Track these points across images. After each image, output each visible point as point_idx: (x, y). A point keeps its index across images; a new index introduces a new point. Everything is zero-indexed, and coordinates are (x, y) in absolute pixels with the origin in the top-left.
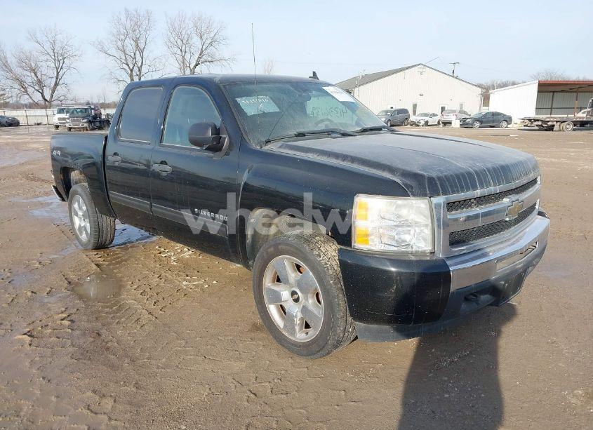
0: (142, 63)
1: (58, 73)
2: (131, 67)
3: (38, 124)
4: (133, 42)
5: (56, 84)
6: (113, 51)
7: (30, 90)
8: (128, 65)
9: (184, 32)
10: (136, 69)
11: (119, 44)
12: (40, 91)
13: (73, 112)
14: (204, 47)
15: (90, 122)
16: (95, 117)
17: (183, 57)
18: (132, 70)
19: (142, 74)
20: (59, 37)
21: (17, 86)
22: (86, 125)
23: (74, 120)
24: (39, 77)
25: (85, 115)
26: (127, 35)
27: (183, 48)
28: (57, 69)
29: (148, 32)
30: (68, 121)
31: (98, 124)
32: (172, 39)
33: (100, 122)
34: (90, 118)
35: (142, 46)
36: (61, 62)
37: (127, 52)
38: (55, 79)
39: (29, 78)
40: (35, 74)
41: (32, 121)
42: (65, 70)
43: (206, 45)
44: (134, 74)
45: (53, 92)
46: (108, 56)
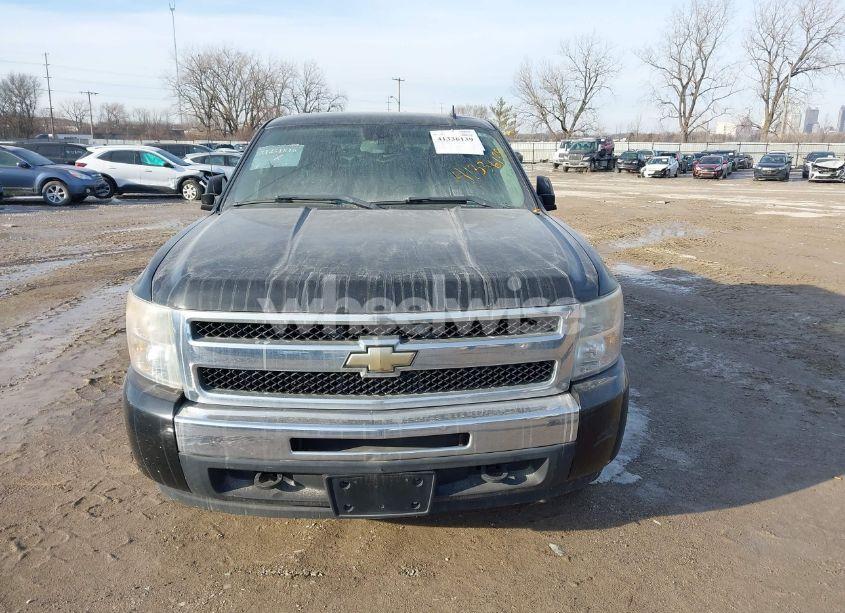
0: (703, 76)
1: (586, 96)
2: (684, 83)
3: (544, 161)
4: (694, 46)
5: (582, 109)
6: (664, 62)
7: (550, 118)
8: (680, 79)
9: (779, 26)
10: (692, 85)
11: (675, 50)
12: (561, 118)
13: (575, 147)
14: (811, 46)
15: (592, 160)
16: (602, 154)
17: (771, 64)
18: (684, 87)
19: (700, 92)
20: (596, 47)
21: (536, 112)
22: (587, 164)
23: (574, 158)
24: (564, 101)
25: (589, 150)
26: (688, 36)
27: (774, 51)
28: (586, 90)
29: (721, 29)
30: (566, 158)
31: (605, 164)
32: (757, 36)
33: (609, 161)
34: (595, 156)
35: (706, 50)
36: (593, 80)
37: (683, 61)
38: (581, 102)
39: (551, 101)
40: (560, 96)
41: (539, 157)
42: (593, 91)
43: (815, 42)
44: (688, 92)
45: (576, 118)
46: (654, 68)
